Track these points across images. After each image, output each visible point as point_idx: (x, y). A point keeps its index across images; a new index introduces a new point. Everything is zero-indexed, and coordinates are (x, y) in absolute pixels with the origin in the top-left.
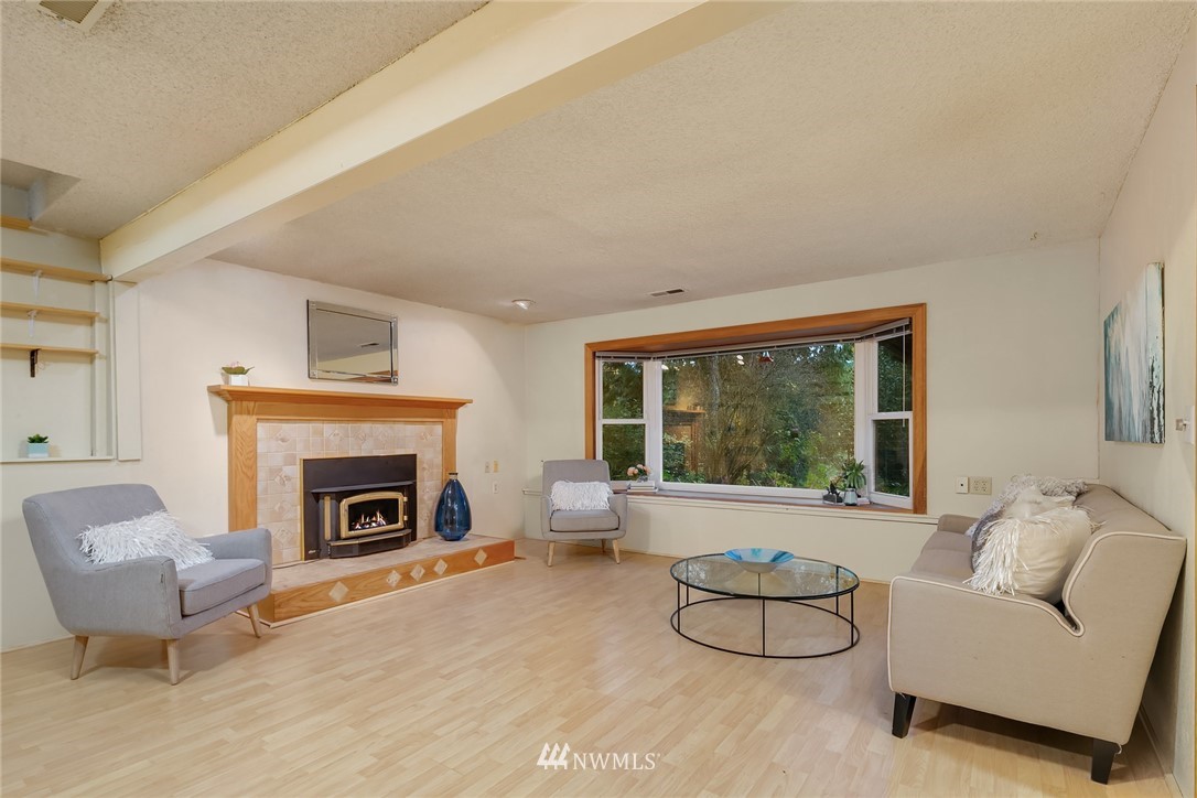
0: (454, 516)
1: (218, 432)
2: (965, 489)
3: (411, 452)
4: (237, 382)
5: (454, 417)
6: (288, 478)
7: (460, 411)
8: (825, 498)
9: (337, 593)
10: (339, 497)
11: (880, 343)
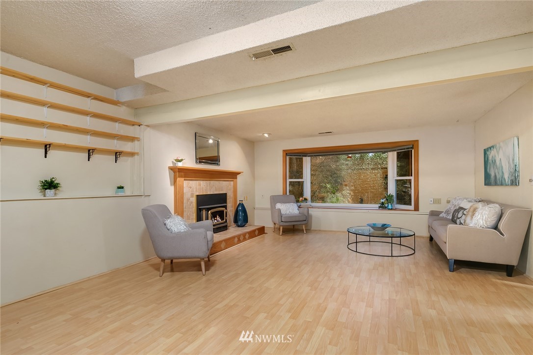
0: (242, 216)
1: (171, 185)
2: (432, 202)
3: (225, 192)
4: (180, 165)
5: (236, 178)
6: (192, 203)
7: (238, 176)
8: (380, 207)
9: (223, 245)
10: (208, 210)
11: (397, 153)
